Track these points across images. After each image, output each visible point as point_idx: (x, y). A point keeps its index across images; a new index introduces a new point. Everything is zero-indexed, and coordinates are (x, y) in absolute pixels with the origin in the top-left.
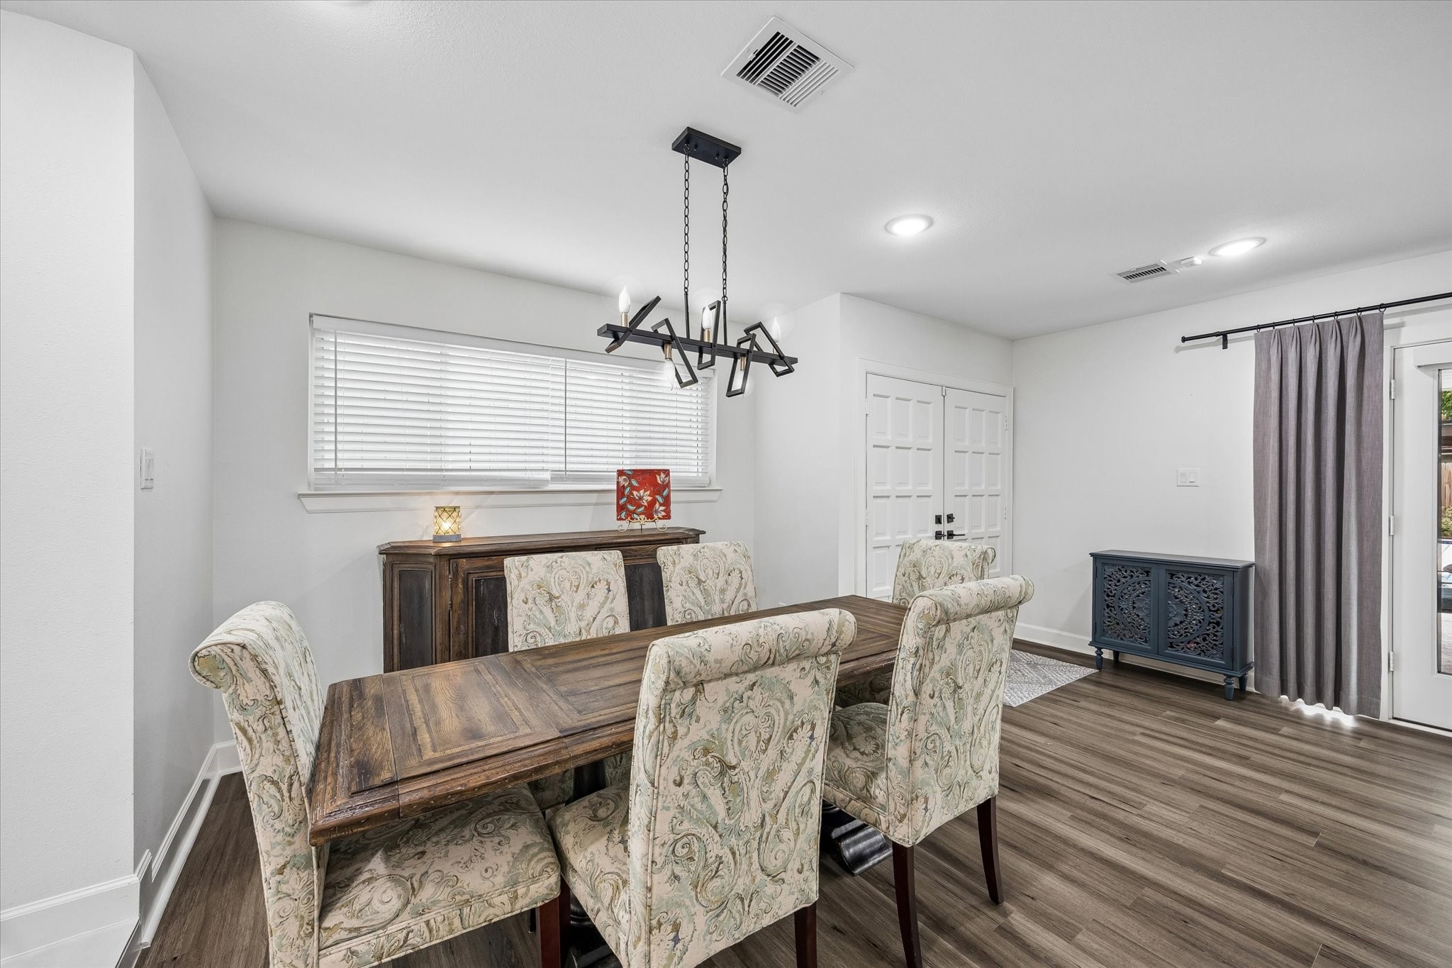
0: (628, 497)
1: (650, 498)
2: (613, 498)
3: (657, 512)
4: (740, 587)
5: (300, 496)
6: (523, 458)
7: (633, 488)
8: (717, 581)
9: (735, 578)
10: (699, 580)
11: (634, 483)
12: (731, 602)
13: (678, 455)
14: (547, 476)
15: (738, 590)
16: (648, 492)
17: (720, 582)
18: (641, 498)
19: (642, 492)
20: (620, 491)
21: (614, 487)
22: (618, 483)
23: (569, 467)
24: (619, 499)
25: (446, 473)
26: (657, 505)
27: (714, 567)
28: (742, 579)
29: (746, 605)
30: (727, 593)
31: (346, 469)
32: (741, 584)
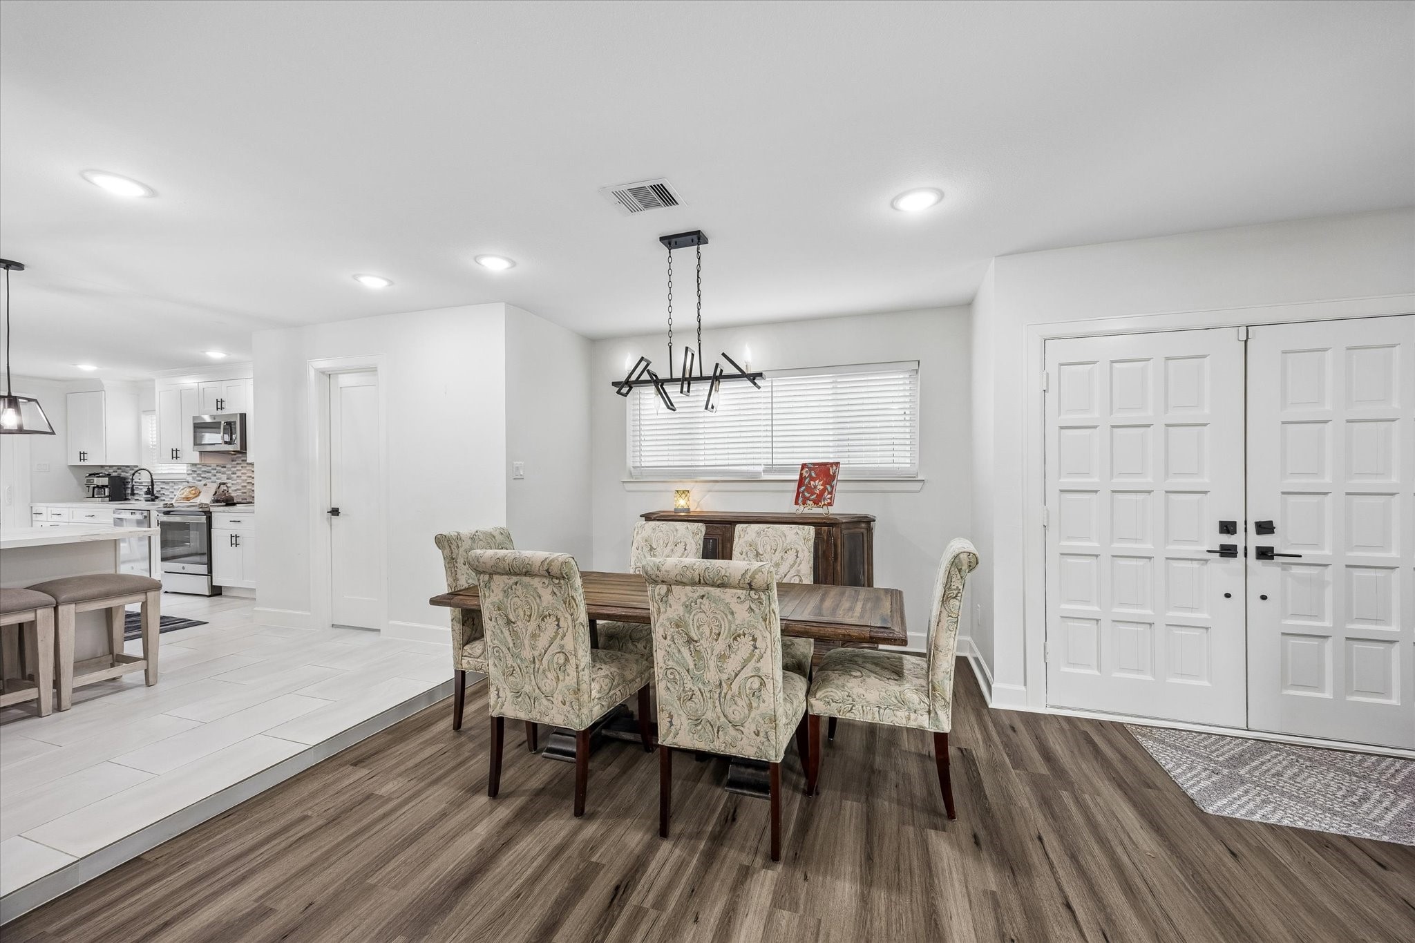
0: (807, 486)
1: (822, 487)
2: (795, 486)
3: (824, 499)
4: (794, 565)
5: (624, 482)
6: (727, 457)
7: (812, 479)
8: (773, 556)
9: (791, 556)
10: (757, 552)
11: (813, 475)
12: (783, 575)
13: (851, 448)
14: (760, 469)
15: (792, 566)
16: (821, 482)
17: (777, 557)
18: (815, 487)
19: (817, 482)
20: (801, 482)
21: (797, 477)
22: (801, 474)
23: (775, 462)
24: (799, 487)
25: (696, 468)
26: (826, 494)
27: (773, 544)
28: (797, 557)
29: (798, 580)
30: (781, 567)
31: (646, 467)
32: (795, 562)
